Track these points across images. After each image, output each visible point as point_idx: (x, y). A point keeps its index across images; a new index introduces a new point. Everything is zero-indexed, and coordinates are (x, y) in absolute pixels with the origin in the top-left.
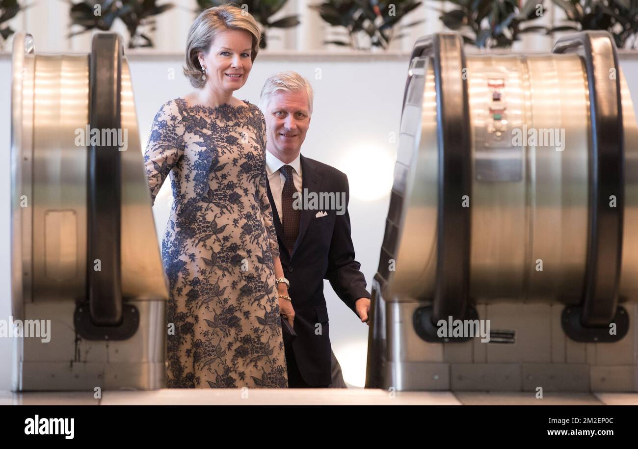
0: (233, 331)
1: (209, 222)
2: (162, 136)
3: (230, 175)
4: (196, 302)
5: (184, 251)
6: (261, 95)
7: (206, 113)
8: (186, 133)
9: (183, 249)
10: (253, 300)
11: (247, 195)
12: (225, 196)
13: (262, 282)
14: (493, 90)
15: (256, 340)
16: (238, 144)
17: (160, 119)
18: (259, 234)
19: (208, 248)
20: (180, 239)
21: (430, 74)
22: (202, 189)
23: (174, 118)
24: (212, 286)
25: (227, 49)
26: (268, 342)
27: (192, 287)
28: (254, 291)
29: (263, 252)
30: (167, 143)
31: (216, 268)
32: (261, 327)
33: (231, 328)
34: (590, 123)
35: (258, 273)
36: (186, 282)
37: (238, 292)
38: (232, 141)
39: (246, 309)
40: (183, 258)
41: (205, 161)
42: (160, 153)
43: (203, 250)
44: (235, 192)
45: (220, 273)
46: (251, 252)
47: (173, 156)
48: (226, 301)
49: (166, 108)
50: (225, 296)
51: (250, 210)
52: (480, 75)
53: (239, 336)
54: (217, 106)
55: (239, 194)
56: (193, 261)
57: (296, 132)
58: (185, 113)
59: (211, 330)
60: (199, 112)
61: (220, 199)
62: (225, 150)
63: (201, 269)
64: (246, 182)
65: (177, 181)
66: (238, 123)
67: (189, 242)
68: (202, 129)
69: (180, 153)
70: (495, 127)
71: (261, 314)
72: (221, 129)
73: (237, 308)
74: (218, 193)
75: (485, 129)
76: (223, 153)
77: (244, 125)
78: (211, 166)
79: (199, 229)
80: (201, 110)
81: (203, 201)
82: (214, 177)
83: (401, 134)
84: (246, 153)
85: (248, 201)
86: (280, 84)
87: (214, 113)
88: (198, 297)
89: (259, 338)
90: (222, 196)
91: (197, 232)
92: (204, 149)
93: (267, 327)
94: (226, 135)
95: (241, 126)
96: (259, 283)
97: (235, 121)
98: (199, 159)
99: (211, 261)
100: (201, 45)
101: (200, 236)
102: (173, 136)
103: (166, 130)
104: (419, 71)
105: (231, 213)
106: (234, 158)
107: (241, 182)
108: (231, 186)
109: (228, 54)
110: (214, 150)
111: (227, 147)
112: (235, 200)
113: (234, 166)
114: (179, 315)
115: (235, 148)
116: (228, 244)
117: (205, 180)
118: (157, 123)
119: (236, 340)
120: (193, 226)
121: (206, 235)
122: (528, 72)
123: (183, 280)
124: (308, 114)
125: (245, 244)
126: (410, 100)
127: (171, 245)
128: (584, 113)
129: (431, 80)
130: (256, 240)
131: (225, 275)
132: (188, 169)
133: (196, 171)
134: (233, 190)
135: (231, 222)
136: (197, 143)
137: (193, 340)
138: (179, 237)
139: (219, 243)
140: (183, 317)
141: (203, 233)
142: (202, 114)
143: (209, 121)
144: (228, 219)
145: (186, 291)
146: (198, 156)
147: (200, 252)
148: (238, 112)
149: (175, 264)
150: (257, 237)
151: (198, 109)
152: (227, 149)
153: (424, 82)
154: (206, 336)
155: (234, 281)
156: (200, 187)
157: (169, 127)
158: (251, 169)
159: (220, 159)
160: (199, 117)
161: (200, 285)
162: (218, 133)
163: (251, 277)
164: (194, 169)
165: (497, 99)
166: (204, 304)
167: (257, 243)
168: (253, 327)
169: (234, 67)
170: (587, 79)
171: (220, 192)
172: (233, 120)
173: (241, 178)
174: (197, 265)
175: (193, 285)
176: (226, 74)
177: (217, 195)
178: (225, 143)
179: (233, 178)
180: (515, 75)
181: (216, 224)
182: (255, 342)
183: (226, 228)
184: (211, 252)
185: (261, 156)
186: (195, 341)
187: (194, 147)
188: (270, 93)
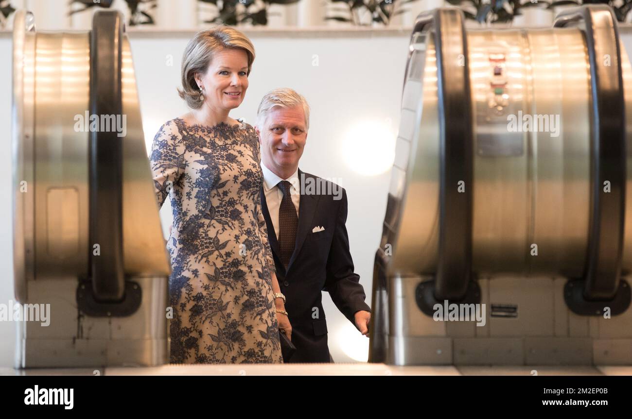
0: (236, 346)
1: (211, 239)
2: (163, 155)
3: (231, 192)
4: (200, 317)
5: (187, 267)
6: (258, 112)
7: (204, 131)
8: (187, 152)
9: (186, 265)
10: (255, 315)
11: (247, 211)
12: (227, 213)
13: (263, 297)
14: (494, 64)
15: (260, 353)
16: (237, 161)
17: (160, 139)
18: (258, 249)
19: (211, 263)
20: (183, 256)
21: (431, 49)
22: (204, 206)
23: (174, 138)
24: (215, 301)
25: (226, 68)
26: (271, 355)
27: (196, 303)
28: (256, 306)
29: (263, 268)
30: (168, 162)
31: (219, 283)
32: (264, 341)
33: (235, 342)
34: (591, 97)
35: (259, 288)
36: (190, 298)
37: (241, 307)
38: (231, 158)
39: (248, 323)
40: (186, 274)
41: (207, 179)
42: (161, 172)
43: (206, 265)
44: (236, 208)
45: (223, 288)
46: (252, 267)
47: (174, 174)
48: (229, 315)
49: (166, 128)
50: (228, 311)
51: (250, 226)
52: (481, 49)
53: (242, 351)
54: (215, 125)
55: (240, 210)
56: (196, 277)
57: (294, 147)
58: (184, 132)
59: (215, 344)
60: (198, 132)
61: (222, 216)
62: (226, 167)
63: (205, 284)
64: (246, 199)
65: (178, 199)
66: (236, 142)
67: (192, 258)
68: (202, 147)
69: (181, 171)
70: (496, 101)
71: (264, 328)
72: (220, 148)
73: (240, 323)
74: (220, 209)
75: (486, 103)
76: (224, 170)
77: (241, 143)
78: (213, 183)
79: (202, 245)
80: (200, 129)
81: (205, 218)
82: (216, 194)
83: (402, 109)
84: (246, 170)
85: (248, 217)
86: (276, 100)
87: (213, 132)
88: (201, 313)
89: (262, 351)
90: (224, 213)
91: (200, 248)
92: (205, 166)
93: (269, 341)
94: (225, 153)
95: (239, 145)
96: (260, 297)
97: (232, 140)
98: (200, 176)
99: (214, 276)
100: (199, 66)
101: (203, 252)
102: (174, 155)
103: (167, 149)
104: (420, 47)
105: (232, 229)
106: (235, 176)
107: (242, 199)
108: (232, 203)
109: (226, 73)
110: (216, 168)
111: (228, 165)
112: (236, 217)
113: (234, 183)
114: (183, 330)
115: (234, 165)
116: (230, 260)
117: (207, 197)
118: (157, 143)
119: (240, 354)
120: (195, 243)
121: (209, 251)
122: (529, 47)
123: (187, 296)
124: (305, 130)
125: (246, 259)
126: (411, 75)
127: (174, 261)
128: (585, 87)
129: (432, 55)
130: (256, 256)
131: (228, 290)
132: (189, 186)
133: (198, 189)
134: (233, 207)
135: (233, 239)
136: (198, 161)
137: (197, 355)
138: (182, 254)
139: (222, 259)
140: (187, 331)
141: (206, 249)
142: (200, 133)
143: (208, 140)
144: (230, 235)
145: (189, 306)
146: (200, 174)
147: (203, 268)
148: (234, 131)
149: (179, 281)
150: (257, 253)
151: (196, 128)
152: (228, 167)
153: (425, 57)
154: (210, 351)
155: (236, 296)
156: (202, 204)
157: (170, 146)
158: (250, 186)
159: (221, 176)
160: (198, 136)
161: (204, 300)
162: (217, 151)
163: (253, 292)
164: (196, 187)
165: (498, 73)
166: (208, 319)
167: (257, 259)
168: (257, 340)
169: (233, 86)
170: (588, 53)
171: (222, 209)
172: (231, 138)
173: (241, 194)
174: (201, 281)
175: (197, 300)
176: (226, 93)
177: (218, 212)
178: (226, 161)
179: (233, 195)
180: (516, 49)
181: (218, 241)
182: (259, 356)
183: (228, 244)
184: (214, 268)
185: (260, 173)
186: (199, 356)
187: (195, 166)
188: (266, 110)
